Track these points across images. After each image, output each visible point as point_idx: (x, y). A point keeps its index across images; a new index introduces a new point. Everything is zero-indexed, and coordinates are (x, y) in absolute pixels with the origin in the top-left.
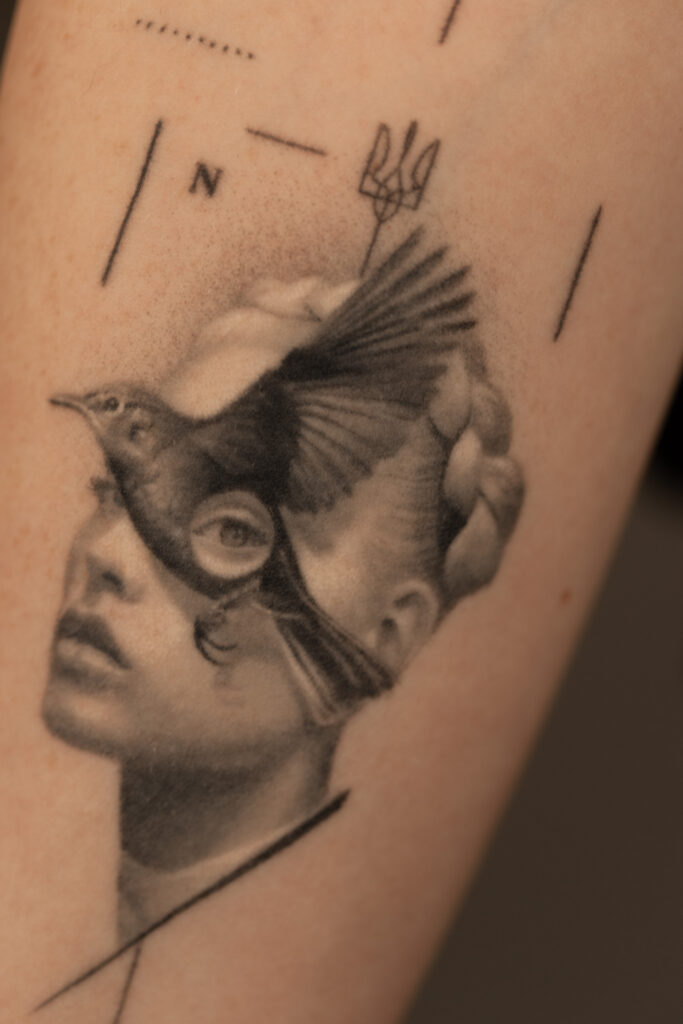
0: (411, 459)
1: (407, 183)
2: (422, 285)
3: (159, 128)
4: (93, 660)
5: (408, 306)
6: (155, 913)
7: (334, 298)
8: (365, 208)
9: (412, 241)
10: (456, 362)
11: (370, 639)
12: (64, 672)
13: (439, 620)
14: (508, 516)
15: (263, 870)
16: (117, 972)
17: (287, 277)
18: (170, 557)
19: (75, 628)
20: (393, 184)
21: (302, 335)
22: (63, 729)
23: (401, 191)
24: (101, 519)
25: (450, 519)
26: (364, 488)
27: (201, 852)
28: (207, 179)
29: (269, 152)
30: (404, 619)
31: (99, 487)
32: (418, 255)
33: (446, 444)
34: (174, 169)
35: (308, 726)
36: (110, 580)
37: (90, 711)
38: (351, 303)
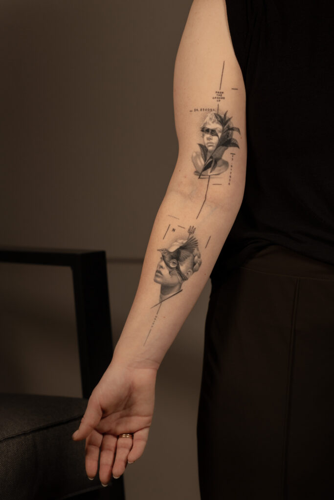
0: (191, 258)
2: (193, 241)
3: (170, 225)
4: (159, 274)
5: (192, 243)
6: (163, 299)
7: (185, 242)
8: (188, 234)
9: (192, 237)
10: (196, 249)
11: (186, 275)
12: (156, 276)
13: (192, 274)
14: (200, 265)
15: (175, 296)
16: (159, 305)
17: (180, 239)
18: (167, 265)
19: (158, 271)
20: (191, 232)
21: (182, 245)
22: (156, 281)
24: (161, 261)
25: (194, 264)
26: (186, 260)
27: (168, 294)
28: (174, 230)
29: (180, 228)
30: (189, 273)
31: (161, 258)
32: (193, 238)
33: (194, 257)
34: (171, 229)
35: (179, 283)
36: (162, 267)
37: (159, 279)
38: (186, 242)
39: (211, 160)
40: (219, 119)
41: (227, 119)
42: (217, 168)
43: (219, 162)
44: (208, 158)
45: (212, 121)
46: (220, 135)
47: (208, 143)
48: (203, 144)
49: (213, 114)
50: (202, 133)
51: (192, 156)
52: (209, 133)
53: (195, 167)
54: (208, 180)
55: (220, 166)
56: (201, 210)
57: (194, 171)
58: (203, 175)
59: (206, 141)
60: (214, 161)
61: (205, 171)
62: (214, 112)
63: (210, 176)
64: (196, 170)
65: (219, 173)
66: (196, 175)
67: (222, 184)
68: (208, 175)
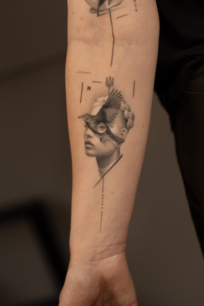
0: (120, 115)
1: (111, 83)
2: (116, 95)
3: (82, 83)
4: (90, 146)
5: (115, 97)
6: (104, 174)
7: (106, 98)
8: (107, 88)
9: (113, 90)
10: (122, 102)
11: (120, 136)
12: (87, 148)
13: (128, 132)
14: (133, 118)
16: (101, 181)
17: (100, 97)
18: (95, 132)
19: (87, 143)
20: (110, 84)
21: (104, 103)
22: (89, 155)
23: (111, 84)
24: (87, 129)
25: (126, 120)
26: (115, 119)
27: (107, 165)
28: (89, 88)
29: (95, 84)
30: (124, 133)
31: (85, 126)
32: (114, 91)
33: (123, 112)
34: (85, 88)
35: (116, 148)
36: (89, 136)
37: (91, 152)
38: (108, 98)
53: (89, 4)
54: (108, 15)
56: (113, 54)
57: (89, 9)
58: (101, 11)
61: (102, 6)
63: (109, 9)
64: (91, 8)
65: (119, 2)
66: (93, 13)
67: (126, 15)
68: (107, 9)
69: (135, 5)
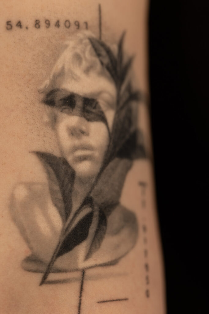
39: (86, 211)
40: (106, 61)
41: (125, 60)
42: (108, 241)
43: (114, 218)
44: (76, 205)
45: (84, 64)
46: (110, 115)
47: (75, 149)
48: (57, 153)
49: (87, 41)
50: (48, 109)
51: (12, 197)
52: (77, 110)
53: (27, 241)
55: (117, 232)
59: (67, 142)
60: (96, 213)
62: (88, 33)
63: (83, 272)
64: (29, 254)
65: (114, 258)
66: (29, 271)
67: (126, 299)
68: (77, 270)
69: (147, 278)
